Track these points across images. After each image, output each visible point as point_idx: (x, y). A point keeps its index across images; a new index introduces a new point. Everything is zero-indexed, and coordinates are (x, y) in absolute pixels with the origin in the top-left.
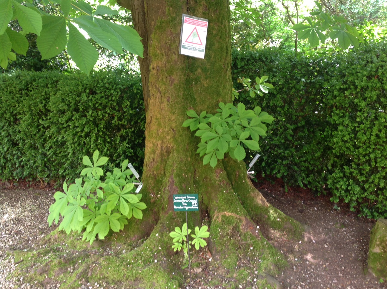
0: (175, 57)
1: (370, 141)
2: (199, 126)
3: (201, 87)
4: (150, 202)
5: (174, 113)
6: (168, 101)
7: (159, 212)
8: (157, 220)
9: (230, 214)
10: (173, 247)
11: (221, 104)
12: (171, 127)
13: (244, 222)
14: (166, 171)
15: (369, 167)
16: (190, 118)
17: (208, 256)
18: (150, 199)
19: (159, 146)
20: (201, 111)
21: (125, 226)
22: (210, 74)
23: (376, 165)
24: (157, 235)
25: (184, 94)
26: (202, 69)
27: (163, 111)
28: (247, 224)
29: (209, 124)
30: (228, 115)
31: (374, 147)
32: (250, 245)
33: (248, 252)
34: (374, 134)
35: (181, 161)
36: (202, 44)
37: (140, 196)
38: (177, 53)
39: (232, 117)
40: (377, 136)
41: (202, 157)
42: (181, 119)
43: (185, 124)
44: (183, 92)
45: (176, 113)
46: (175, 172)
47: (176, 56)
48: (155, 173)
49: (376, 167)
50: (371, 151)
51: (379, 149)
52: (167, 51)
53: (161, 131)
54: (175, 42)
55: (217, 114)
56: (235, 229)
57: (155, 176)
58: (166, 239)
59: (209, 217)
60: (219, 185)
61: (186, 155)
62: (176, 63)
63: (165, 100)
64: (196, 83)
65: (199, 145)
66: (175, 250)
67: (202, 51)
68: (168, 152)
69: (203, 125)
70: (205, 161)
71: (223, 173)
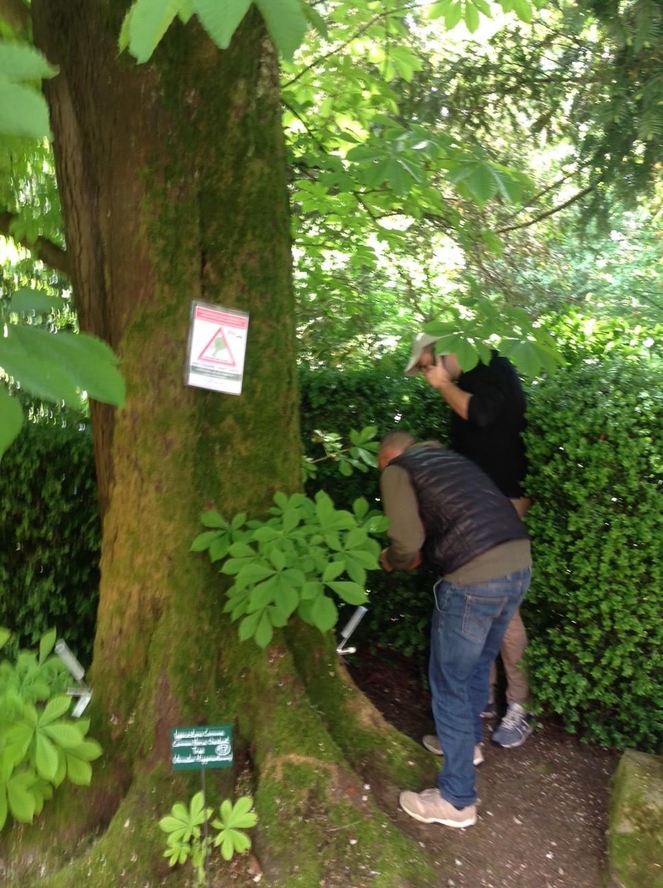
0: (174, 392)
1: (598, 575)
2: (232, 549)
3: (234, 458)
4: (110, 740)
5: (171, 518)
6: (158, 489)
7: (131, 763)
8: (126, 784)
9: (303, 759)
10: (167, 854)
11: (279, 497)
12: (163, 553)
13: (335, 777)
14: (151, 659)
15: (600, 632)
16: (209, 529)
17: (251, 871)
18: (109, 731)
19: (135, 597)
20: (235, 512)
21: (46, 803)
22: (254, 429)
23: (612, 627)
24: (127, 824)
25: (195, 475)
26: (237, 419)
27: (145, 513)
28: (341, 781)
29: (254, 545)
30: (296, 523)
31: (607, 587)
32: (349, 834)
33: (345, 852)
34: (606, 558)
35: (188, 634)
36: (234, 364)
37: (86, 724)
38: (179, 382)
39: (304, 528)
40: (613, 564)
41: (238, 621)
42: (187, 532)
43: (198, 545)
44: (192, 470)
45: (177, 517)
46: (172, 661)
47: (178, 390)
48: (123, 663)
49: (613, 632)
50: (601, 594)
51: (616, 592)
52: (156, 377)
53: (139, 560)
54: (174, 357)
55: (271, 521)
56: (314, 795)
57: (123, 673)
58: (149, 834)
59: (254, 769)
60: (276, 687)
61: (200, 618)
62: (176, 403)
63: (152, 488)
64: (223, 449)
65: (230, 592)
66: (172, 862)
67: (235, 377)
68: (157, 612)
69: (239, 548)
70: (244, 633)
71: (285, 658)
